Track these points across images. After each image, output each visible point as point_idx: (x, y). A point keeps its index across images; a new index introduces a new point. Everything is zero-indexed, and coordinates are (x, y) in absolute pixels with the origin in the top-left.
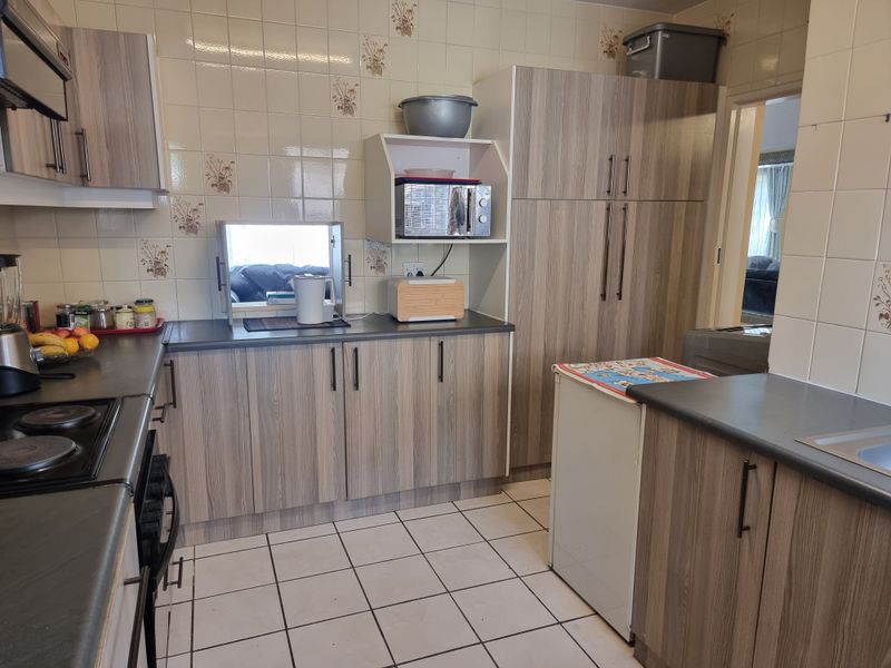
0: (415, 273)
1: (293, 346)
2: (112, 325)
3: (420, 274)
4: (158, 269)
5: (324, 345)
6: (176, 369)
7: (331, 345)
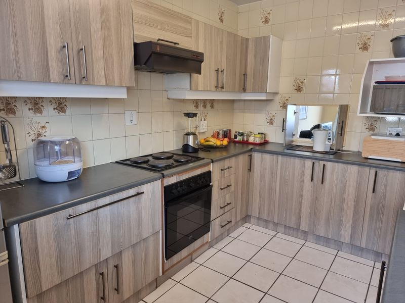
0: (394, 133)
1: (297, 158)
2: (247, 141)
3: (398, 135)
4: (271, 122)
5: (310, 160)
6: (252, 158)
7: (314, 161)
